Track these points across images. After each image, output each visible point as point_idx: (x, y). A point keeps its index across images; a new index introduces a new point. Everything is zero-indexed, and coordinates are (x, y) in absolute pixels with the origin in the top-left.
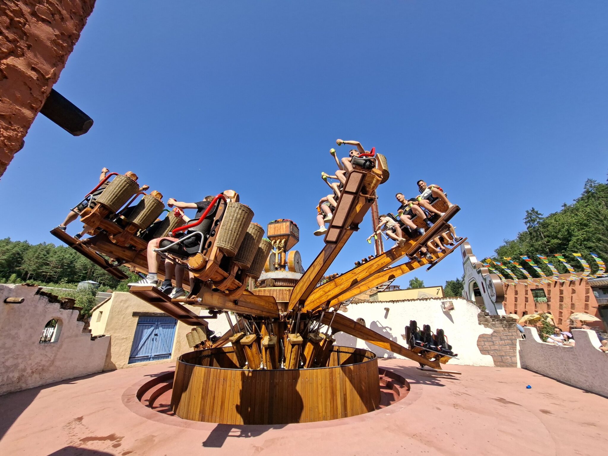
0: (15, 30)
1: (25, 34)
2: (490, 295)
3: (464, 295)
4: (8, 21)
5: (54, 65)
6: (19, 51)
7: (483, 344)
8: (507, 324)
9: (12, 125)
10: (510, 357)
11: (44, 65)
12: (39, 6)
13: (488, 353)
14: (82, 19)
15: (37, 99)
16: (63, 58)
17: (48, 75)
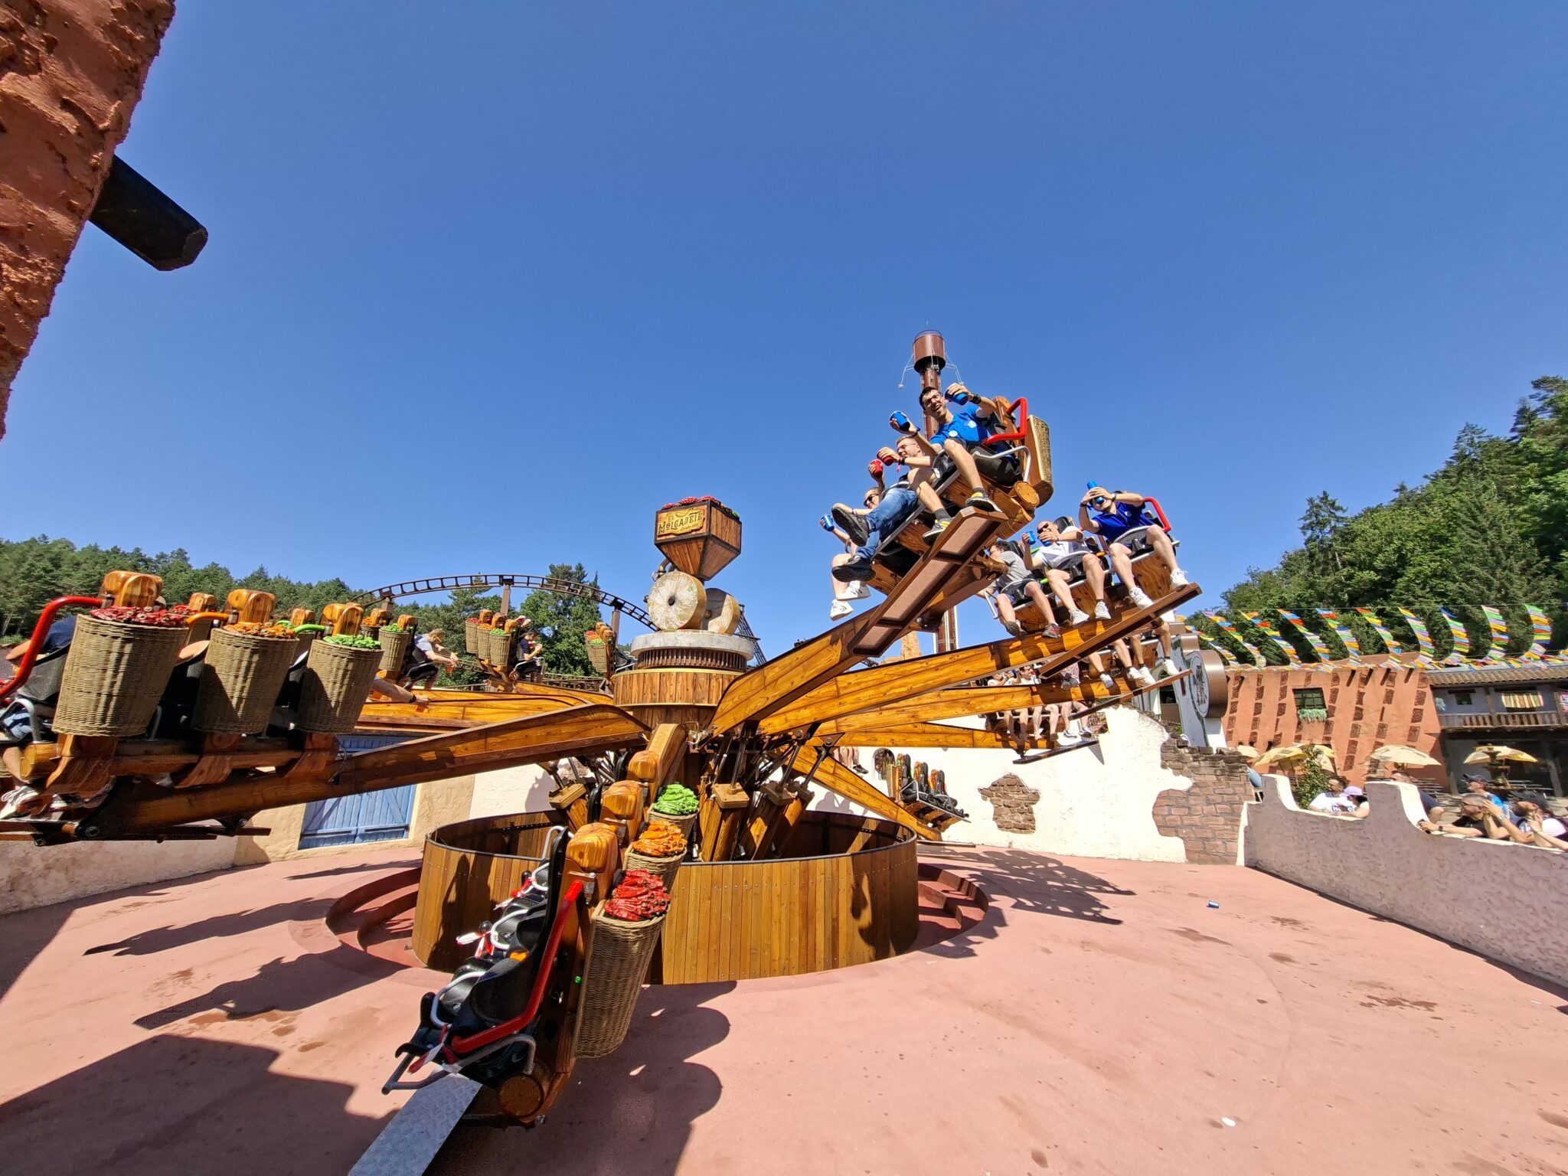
1: (38, 8)
2: (1196, 699)
5: (116, 94)
6: (29, 56)
7: (1166, 813)
8: (1227, 769)
9: (26, 254)
10: (1223, 842)
11: (90, 94)
13: (1176, 831)
15: (82, 184)
16: (135, 75)
17: (103, 121)
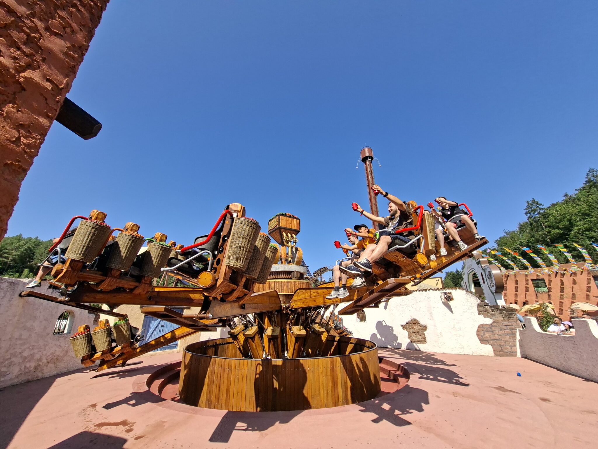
0: (31, 45)
1: (40, 48)
2: (489, 285)
3: (464, 286)
4: (25, 37)
5: (67, 76)
6: (36, 64)
7: (483, 334)
8: (507, 314)
9: (30, 134)
10: (510, 347)
11: (57, 76)
12: (52, 21)
13: (488, 342)
14: (91, 31)
15: (53, 108)
16: (74, 69)
17: (61, 85)
